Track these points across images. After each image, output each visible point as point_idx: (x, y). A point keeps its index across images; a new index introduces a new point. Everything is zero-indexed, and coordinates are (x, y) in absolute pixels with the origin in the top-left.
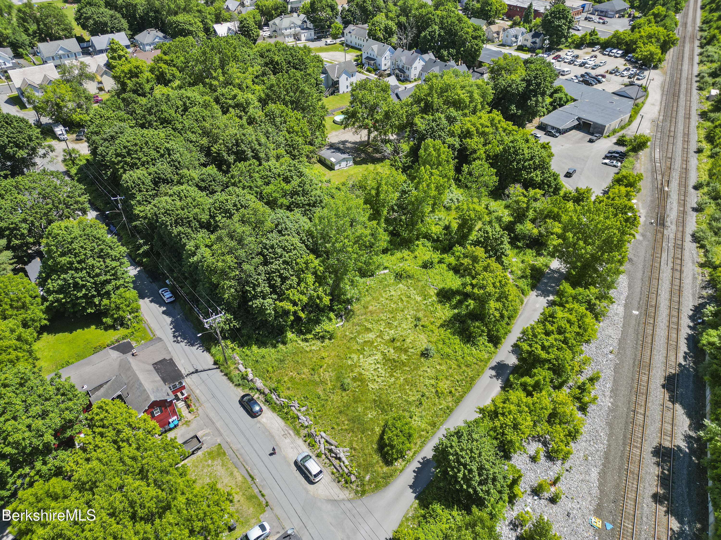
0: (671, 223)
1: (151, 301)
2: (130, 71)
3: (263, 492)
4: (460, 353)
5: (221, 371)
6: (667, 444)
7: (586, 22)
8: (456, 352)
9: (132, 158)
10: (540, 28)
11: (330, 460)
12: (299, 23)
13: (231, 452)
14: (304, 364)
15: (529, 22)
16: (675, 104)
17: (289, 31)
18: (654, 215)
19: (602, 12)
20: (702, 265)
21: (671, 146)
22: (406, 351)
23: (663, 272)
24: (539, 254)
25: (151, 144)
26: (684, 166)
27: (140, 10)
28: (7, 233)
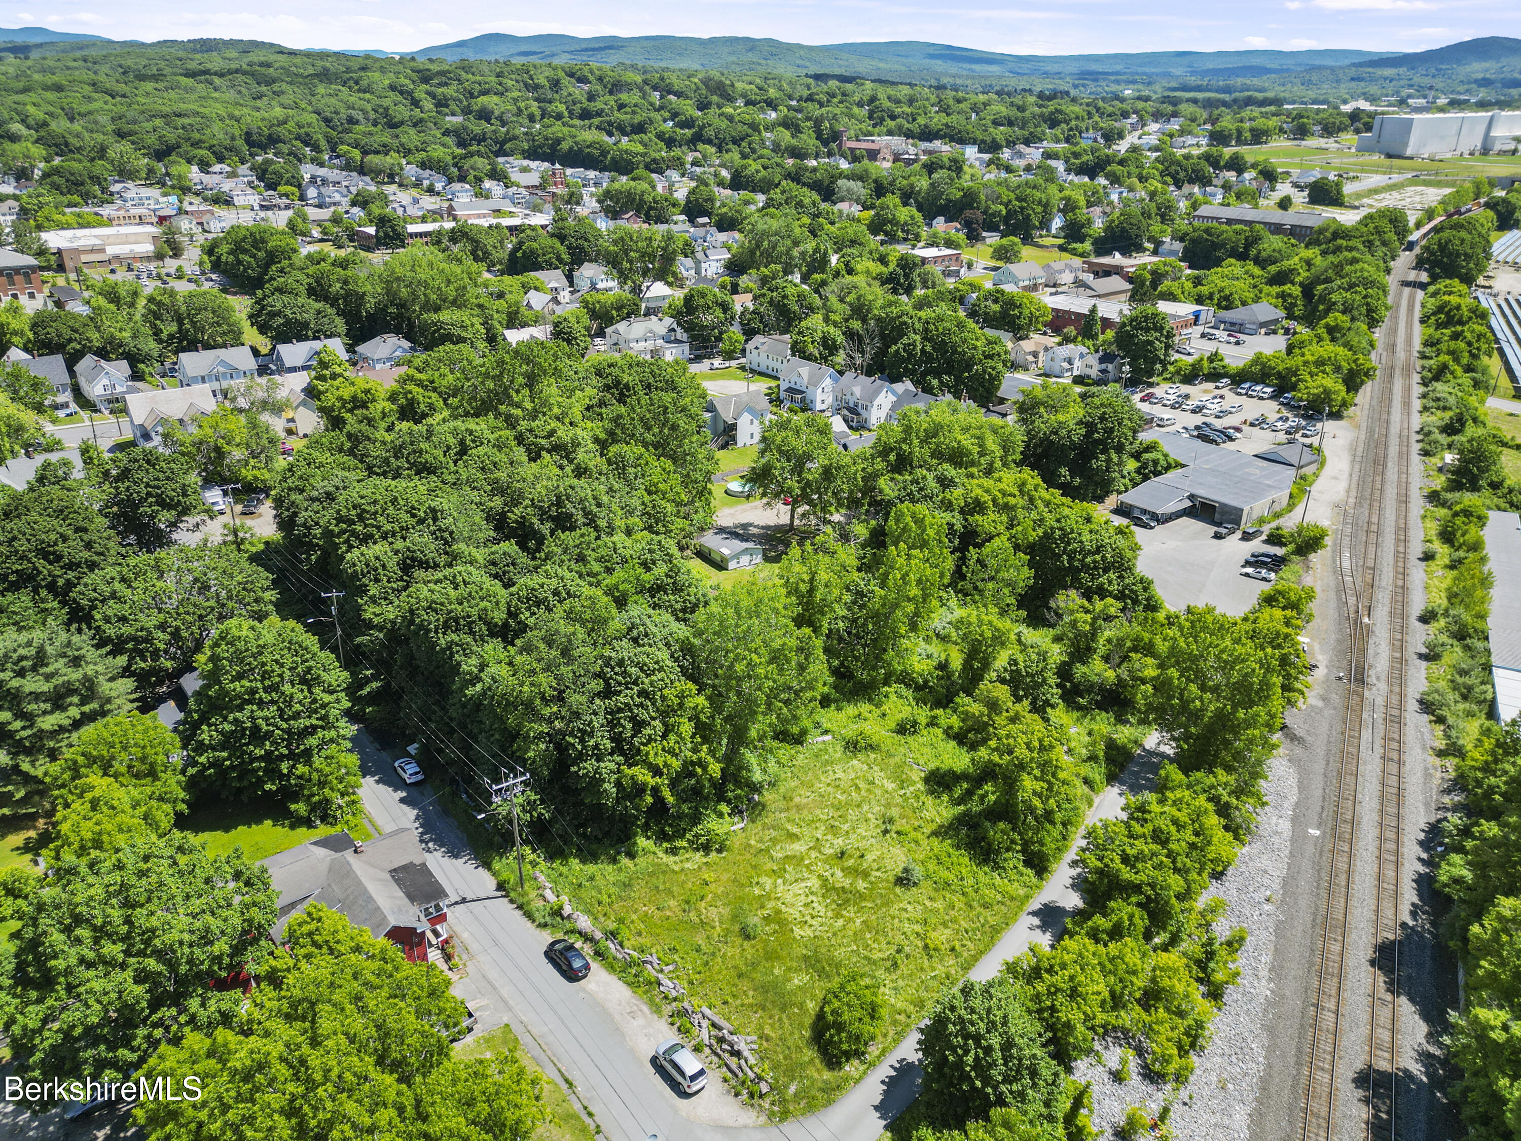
0: (1378, 678)
1: (378, 782)
2: (354, 398)
3: (591, 1109)
4: (971, 881)
5: (512, 901)
6: (1383, 1065)
7: (1204, 341)
8: (962, 879)
9: (366, 526)
10: (1114, 347)
11: (719, 1056)
12: (663, 331)
13: (528, 1039)
14: (669, 892)
15: (1094, 337)
16: (1378, 478)
17: (642, 344)
18: (1345, 663)
19: (1233, 324)
20: (1441, 754)
21: (1371, 549)
22: (865, 875)
23: (1365, 763)
24: (1121, 720)
25: (402, 502)
26: (1400, 583)
27: (370, 304)
28: (130, 645)
